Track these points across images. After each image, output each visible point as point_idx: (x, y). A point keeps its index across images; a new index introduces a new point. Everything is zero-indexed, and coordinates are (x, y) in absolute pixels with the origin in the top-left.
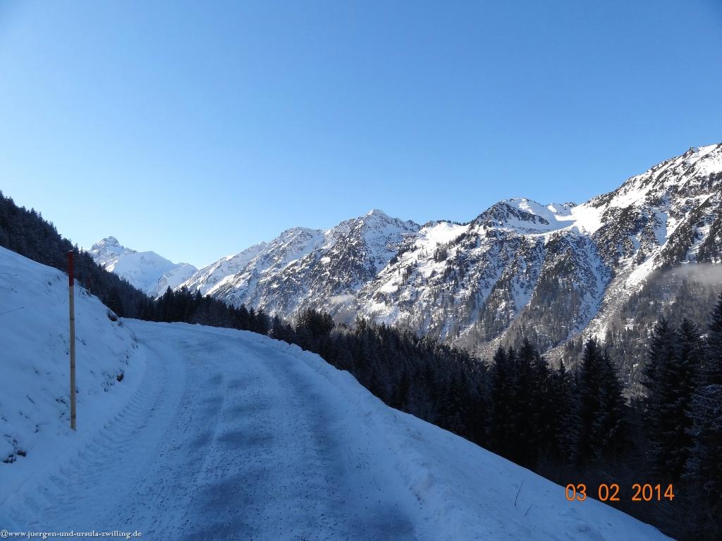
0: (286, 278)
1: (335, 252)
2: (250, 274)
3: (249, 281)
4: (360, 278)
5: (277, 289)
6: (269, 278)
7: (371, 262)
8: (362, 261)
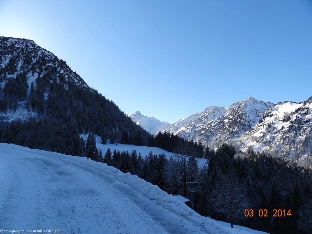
0: (208, 129)
1: (231, 117)
2: (192, 127)
3: (191, 129)
4: (243, 129)
5: (203, 133)
6: (200, 128)
7: (249, 122)
8: (244, 121)
